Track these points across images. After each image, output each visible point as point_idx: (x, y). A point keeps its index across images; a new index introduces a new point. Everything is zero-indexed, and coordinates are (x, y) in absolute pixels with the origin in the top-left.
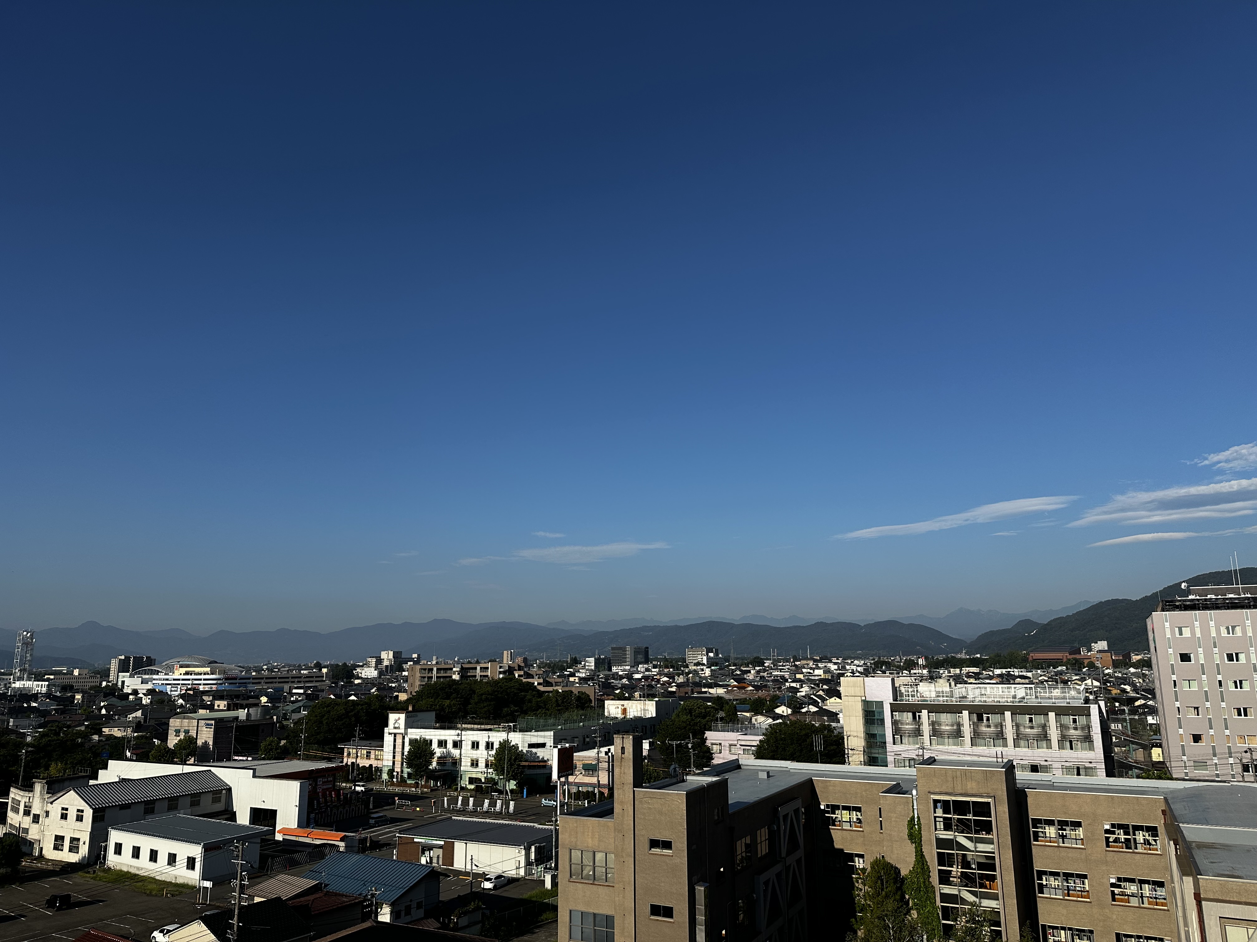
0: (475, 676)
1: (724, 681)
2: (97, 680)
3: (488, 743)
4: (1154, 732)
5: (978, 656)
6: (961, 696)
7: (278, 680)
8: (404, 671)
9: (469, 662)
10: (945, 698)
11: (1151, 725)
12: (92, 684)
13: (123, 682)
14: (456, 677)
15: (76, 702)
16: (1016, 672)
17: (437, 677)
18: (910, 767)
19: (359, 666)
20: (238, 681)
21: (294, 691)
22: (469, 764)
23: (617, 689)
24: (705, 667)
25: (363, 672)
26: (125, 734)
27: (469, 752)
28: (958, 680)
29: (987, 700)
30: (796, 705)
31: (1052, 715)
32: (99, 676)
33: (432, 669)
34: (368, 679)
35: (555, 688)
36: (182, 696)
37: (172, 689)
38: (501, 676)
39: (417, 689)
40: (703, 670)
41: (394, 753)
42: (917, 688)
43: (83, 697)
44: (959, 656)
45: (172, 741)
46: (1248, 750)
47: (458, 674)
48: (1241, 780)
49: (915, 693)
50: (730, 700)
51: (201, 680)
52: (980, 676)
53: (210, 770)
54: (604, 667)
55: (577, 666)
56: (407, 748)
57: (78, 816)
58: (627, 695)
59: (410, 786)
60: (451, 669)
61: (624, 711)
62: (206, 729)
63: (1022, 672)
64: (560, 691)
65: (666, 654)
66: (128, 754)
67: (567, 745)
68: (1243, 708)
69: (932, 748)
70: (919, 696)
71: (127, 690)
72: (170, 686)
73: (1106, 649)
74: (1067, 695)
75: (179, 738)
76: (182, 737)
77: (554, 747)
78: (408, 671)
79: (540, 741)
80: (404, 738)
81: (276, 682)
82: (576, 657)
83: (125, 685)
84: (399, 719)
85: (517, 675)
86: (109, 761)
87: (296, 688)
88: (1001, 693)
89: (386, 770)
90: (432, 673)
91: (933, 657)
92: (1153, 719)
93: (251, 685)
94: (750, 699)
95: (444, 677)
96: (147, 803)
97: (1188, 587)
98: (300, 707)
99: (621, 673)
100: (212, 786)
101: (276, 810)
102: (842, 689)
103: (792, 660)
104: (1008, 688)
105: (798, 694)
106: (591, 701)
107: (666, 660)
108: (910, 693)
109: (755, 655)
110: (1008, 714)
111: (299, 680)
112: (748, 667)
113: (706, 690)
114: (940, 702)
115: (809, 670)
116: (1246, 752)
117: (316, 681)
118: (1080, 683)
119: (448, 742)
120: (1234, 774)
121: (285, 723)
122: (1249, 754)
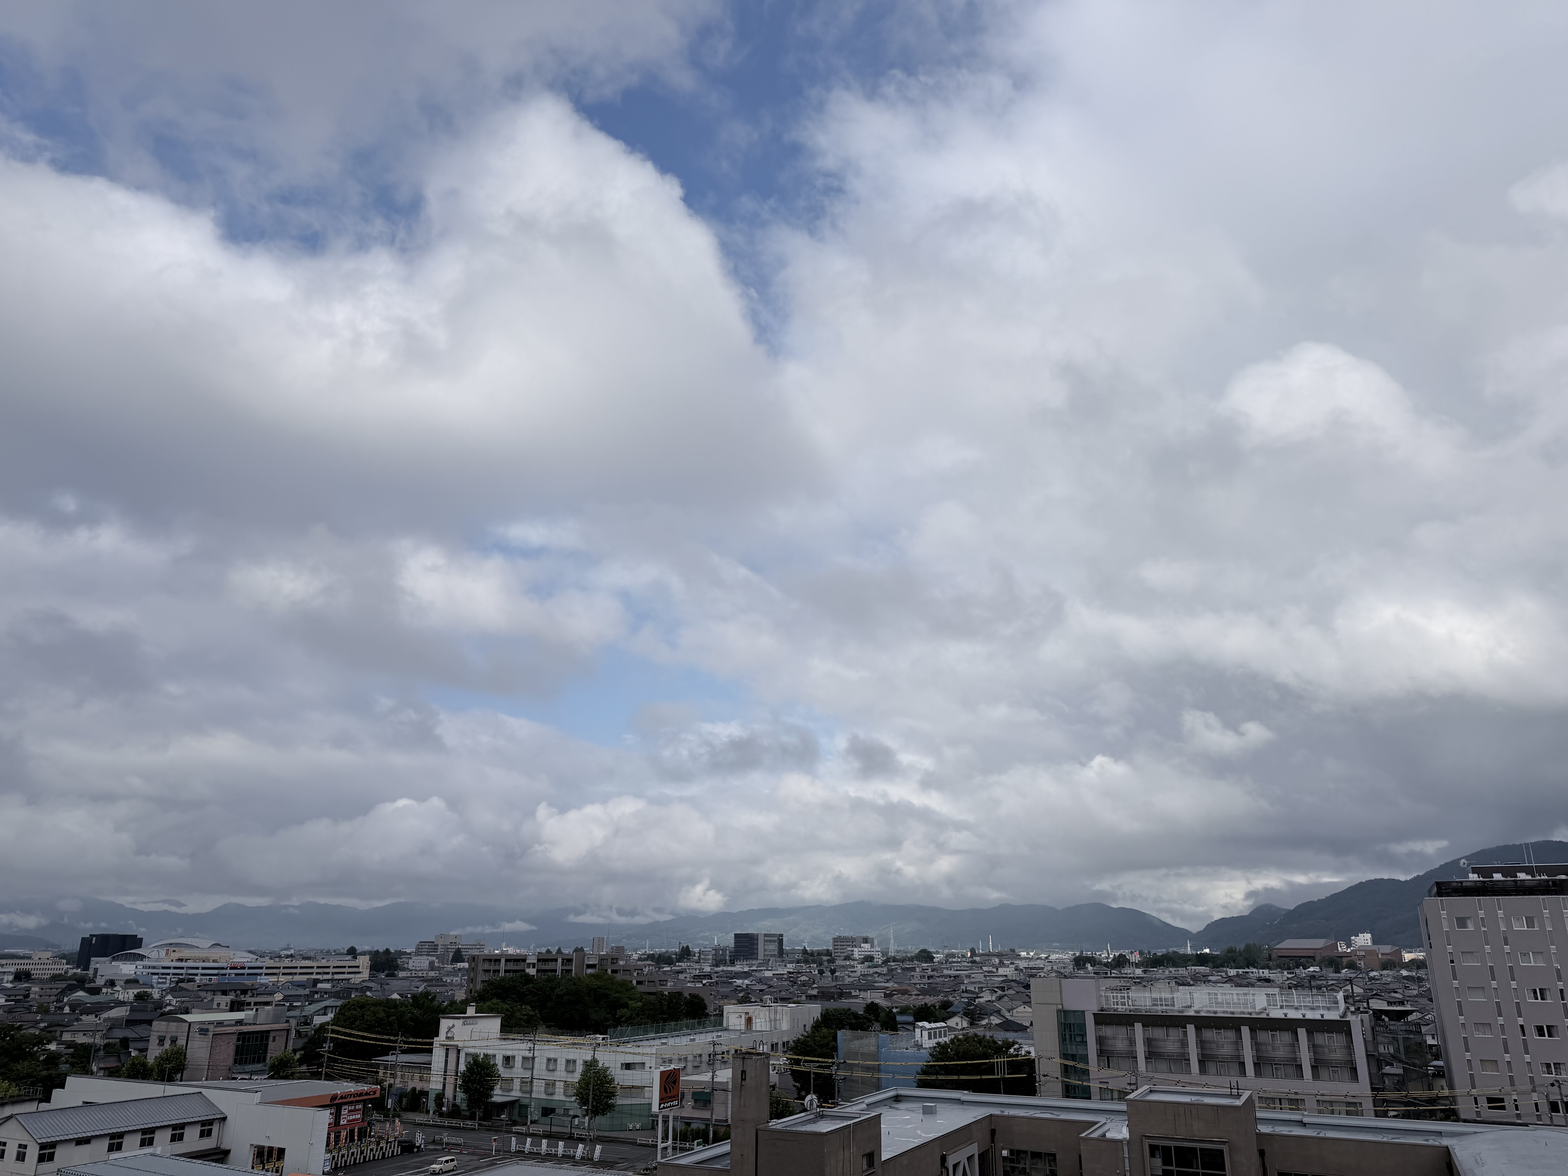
0: (555, 971)
1: (881, 982)
2: (61, 967)
3: (568, 1061)
4: (1434, 1055)
5: (1207, 951)
6: (1184, 1005)
7: (299, 971)
8: (463, 961)
9: (548, 951)
10: (1164, 1007)
11: (1431, 1046)
12: (55, 972)
13: (96, 970)
14: (532, 971)
15: (32, 996)
16: (1255, 973)
17: (506, 971)
18: (1120, 1099)
19: (405, 953)
20: (246, 971)
21: (320, 986)
22: (543, 1089)
23: (740, 991)
24: (856, 962)
25: (411, 961)
26: (92, 1040)
27: (544, 1073)
28: (1181, 983)
29: (1217, 1009)
30: (973, 1015)
31: (1302, 1033)
32: (64, 961)
33: (500, 960)
34: (416, 970)
35: (660, 988)
36: (172, 991)
37: (159, 980)
38: (590, 971)
39: (479, 987)
40: (853, 967)
41: (445, 1072)
42: (1128, 993)
43: (42, 989)
44: (1182, 951)
45: (154, 1053)
46: (1555, 1083)
47: (534, 967)
48: (1549, 1123)
49: (1126, 1000)
50: (888, 1008)
51: (198, 968)
52: (1210, 978)
53: (201, 1093)
54: (725, 960)
55: (689, 959)
56: (462, 1067)
57: (19, 1153)
58: (753, 1000)
59: (465, 1118)
60: (524, 960)
61: (749, 1021)
62: (199, 1036)
63: (1263, 972)
64: (666, 993)
65: (806, 945)
66: (95, 1068)
67: (672, 1067)
68: (1547, 1026)
69: (1151, 1075)
70: (1130, 1003)
71: (100, 982)
72: (157, 977)
73: (1370, 944)
74: (1321, 1005)
75: (161, 1048)
76: (167, 1045)
77: (656, 1068)
78: (468, 962)
79: (637, 1059)
80: (459, 1051)
81: (296, 974)
82: (687, 947)
83: (98, 974)
84: (453, 1026)
85: (609, 971)
86: (68, 1077)
87: (322, 981)
88: (1236, 1001)
89: (432, 1096)
90: (499, 965)
91: (1149, 953)
92: (1433, 1038)
93: (263, 977)
94: (914, 1006)
95: (515, 971)
96: (112, 1136)
97: (1468, 865)
98: (326, 1007)
99: (746, 969)
100: (202, 1114)
101: (284, 1149)
102: (1032, 995)
103: (969, 954)
104: (1245, 994)
105: (977, 1000)
106: (705, 1007)
107: (805, 951)
108: (1120, 1000)
109: (922, 947)
110: (1245, 1031)
111: (326, 970)
112: (913, 962)
113: (857, 993)
114: (1158, 1011)
115: (991, 969)
116: (1553, 1085)
117: (349, 973)
118: (1338, 989)
119: (516, 1059)
120: (1540, 1115)
121: (303, 1029)
122: (1556, 1088)
